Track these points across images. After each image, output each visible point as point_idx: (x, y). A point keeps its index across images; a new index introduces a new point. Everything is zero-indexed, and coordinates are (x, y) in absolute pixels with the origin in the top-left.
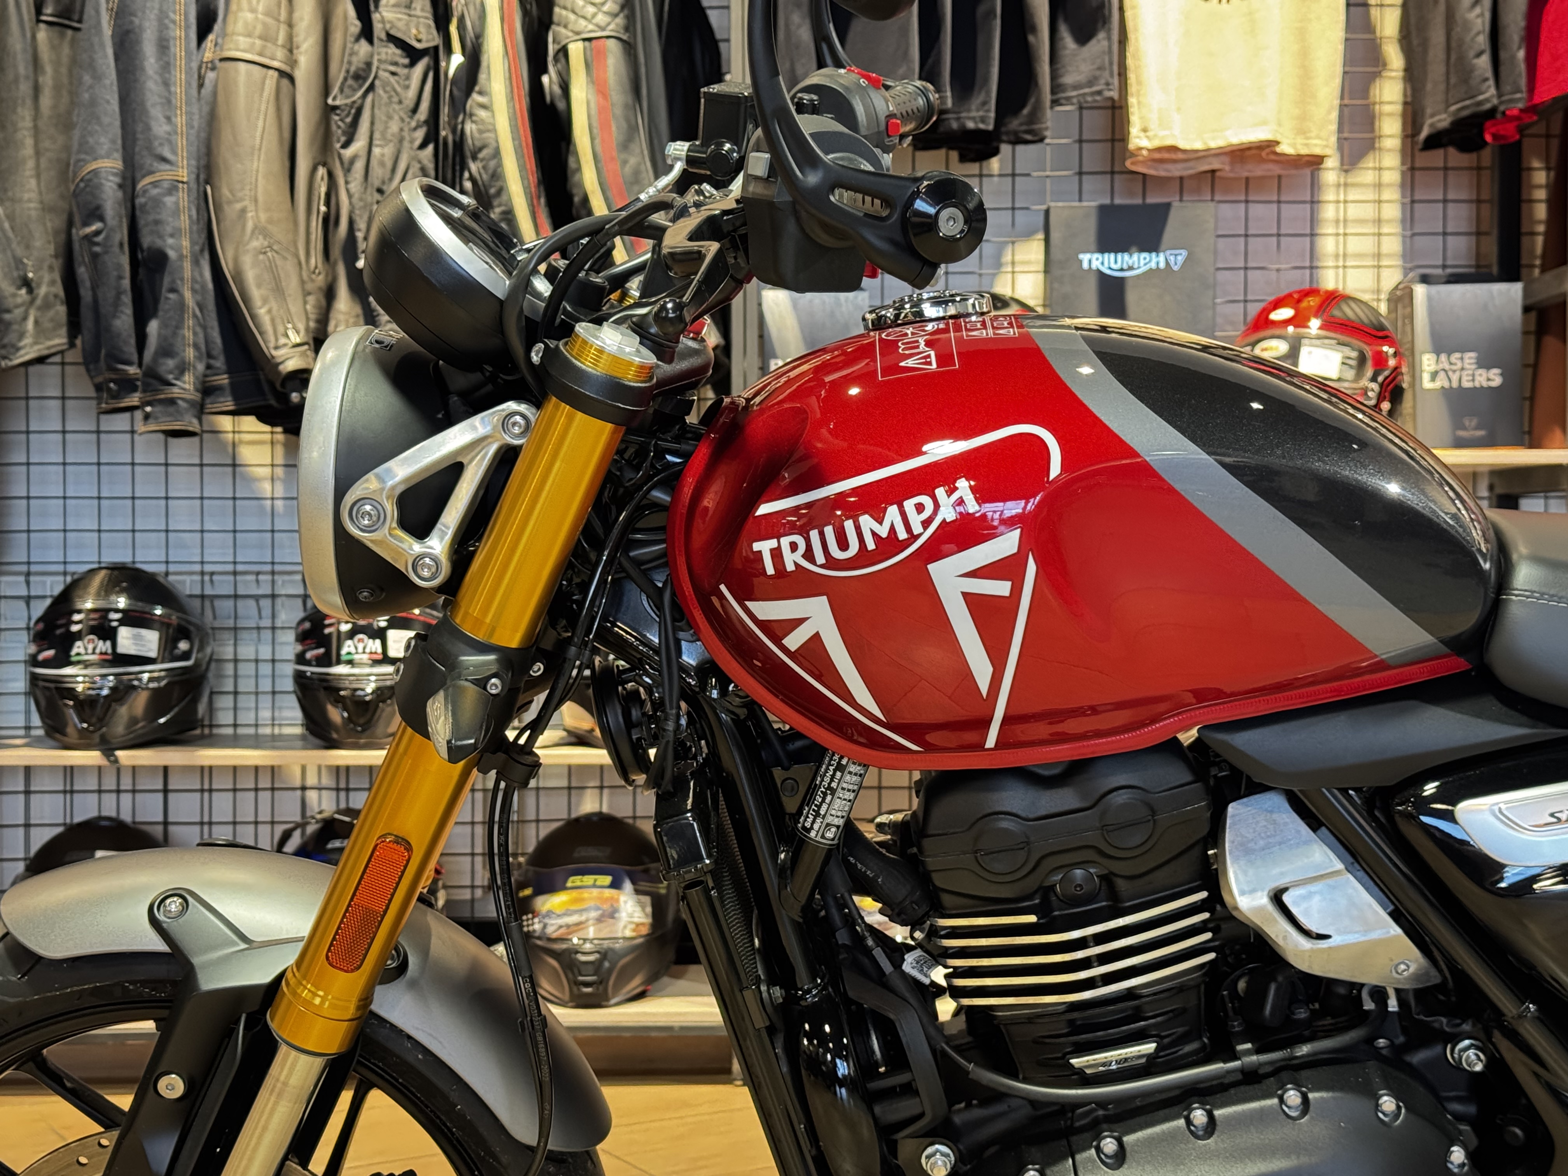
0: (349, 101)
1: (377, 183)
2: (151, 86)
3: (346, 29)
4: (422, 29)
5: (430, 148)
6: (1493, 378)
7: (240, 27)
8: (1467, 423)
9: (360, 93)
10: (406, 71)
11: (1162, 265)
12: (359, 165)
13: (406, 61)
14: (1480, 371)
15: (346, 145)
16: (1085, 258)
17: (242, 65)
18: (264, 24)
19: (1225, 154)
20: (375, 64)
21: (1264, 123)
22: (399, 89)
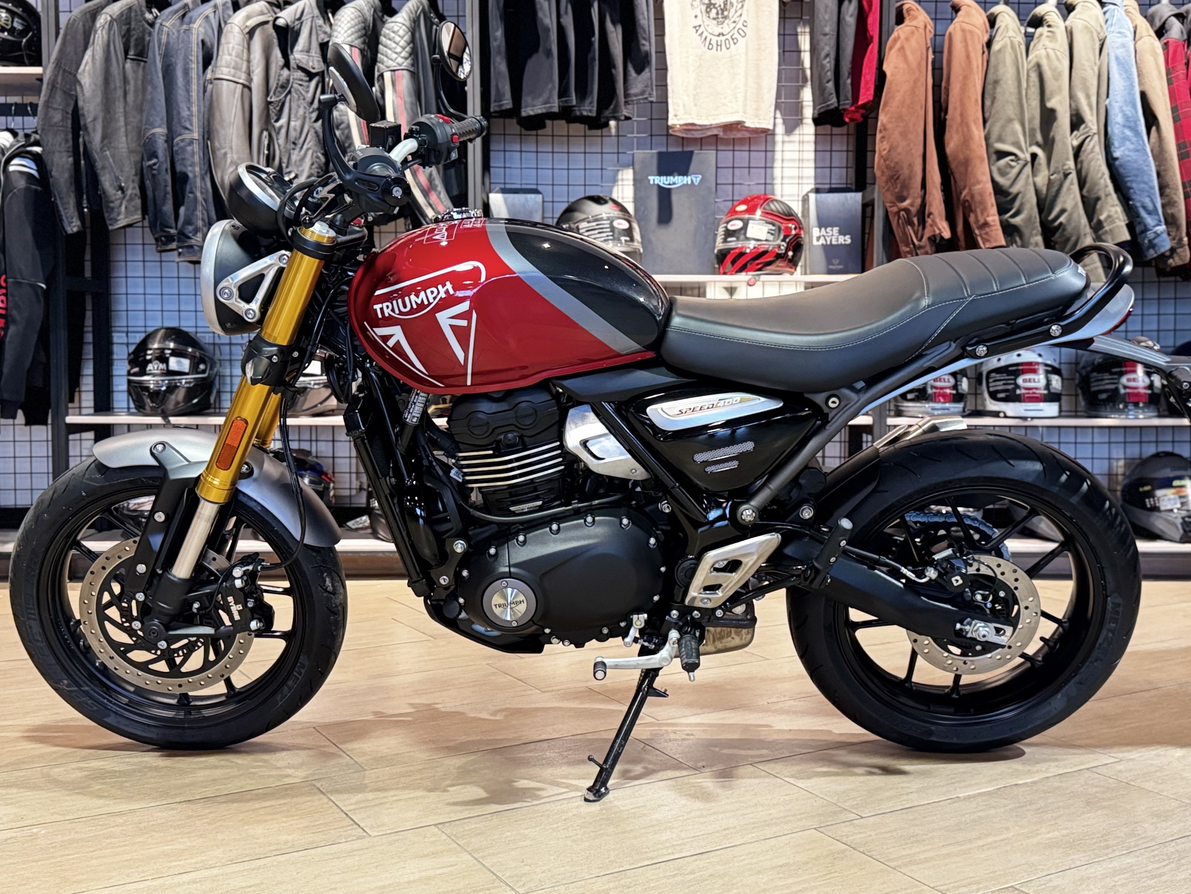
0: (278, 99)
1: (292, 139)
2: (180, 92)
3: (277, 63)
4: (316, 63)
5: (320, 122)
6: (847, 240)
7: (223, 63)
8: (834, 262)
9: (283, 95)
10: (306, 84)
11: (689, 182)
12: (283, 131)
13: (307, 79)
14: (840, 237)
15: (277, 121)
16: (651, 178)
17: (225, 82)
18: (236, 62)
19: (720, 127)
20: (291, 80)
21: (737, 112)
22: (303, 93)
